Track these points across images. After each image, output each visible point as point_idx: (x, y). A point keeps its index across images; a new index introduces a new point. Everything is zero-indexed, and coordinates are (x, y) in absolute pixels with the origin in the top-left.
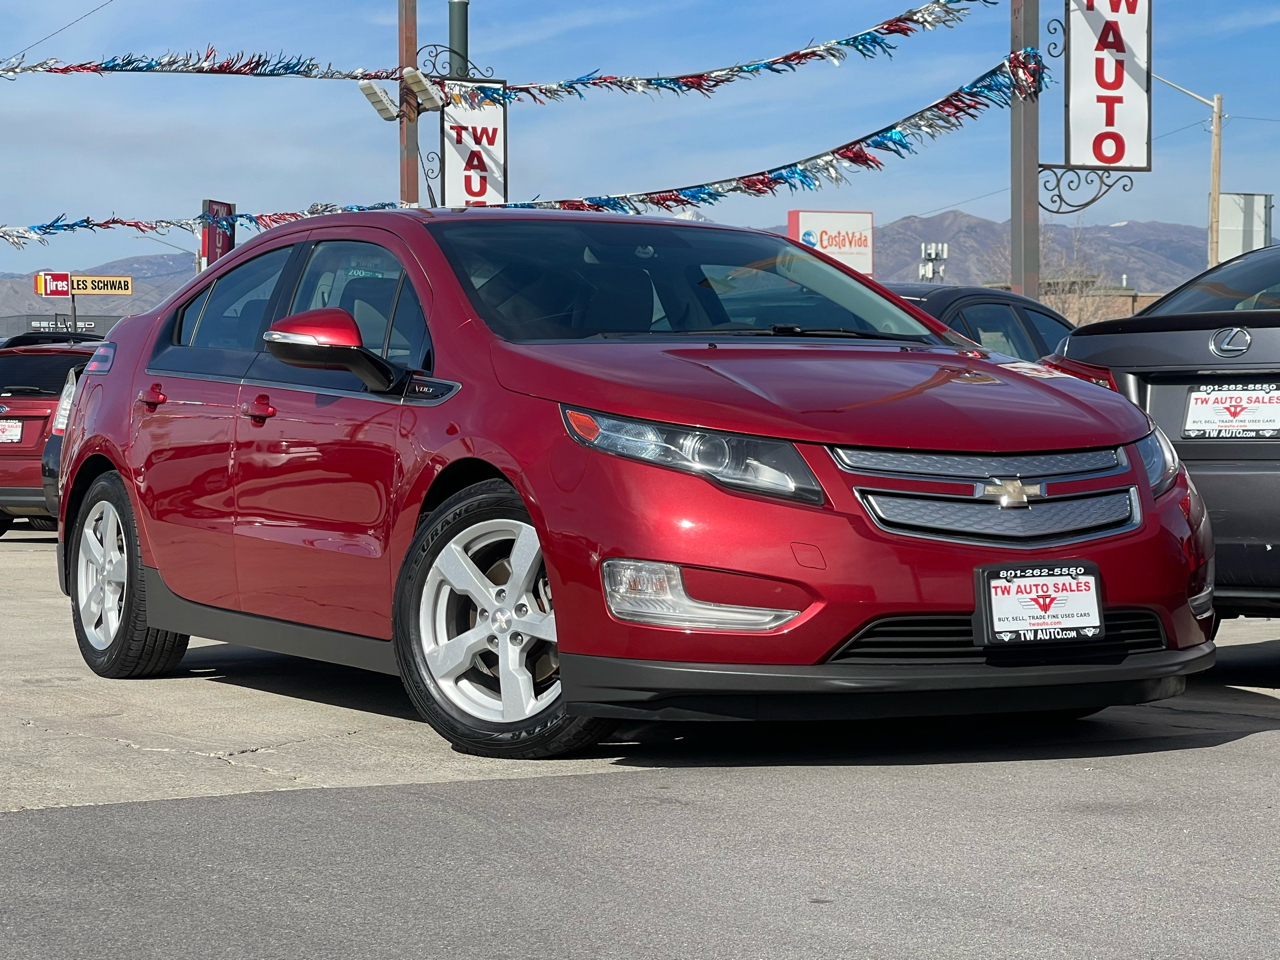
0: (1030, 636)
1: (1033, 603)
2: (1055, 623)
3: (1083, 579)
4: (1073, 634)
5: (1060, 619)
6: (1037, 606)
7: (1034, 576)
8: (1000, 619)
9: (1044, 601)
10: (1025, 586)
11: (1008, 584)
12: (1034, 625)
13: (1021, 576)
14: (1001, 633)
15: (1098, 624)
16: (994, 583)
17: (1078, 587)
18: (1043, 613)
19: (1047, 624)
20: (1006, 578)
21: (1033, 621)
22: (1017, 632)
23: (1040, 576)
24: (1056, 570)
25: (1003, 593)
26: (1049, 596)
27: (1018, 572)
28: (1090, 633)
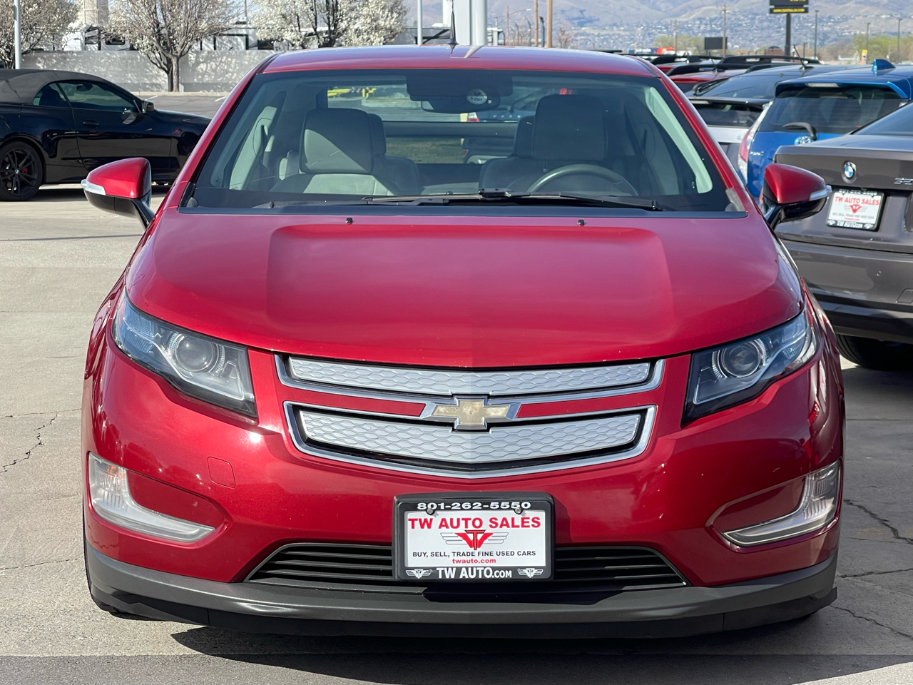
0: (450, 575)
1: (460, 538)
2: (487, 561)
3: (531, 514)
4: (509, 574)
5: (495, 557)
6: (464, 542)
7: (462, 509)
8: (415, 554)
9: (475, 537)
10: (451, 520)
11: (429, 517)
12: (458, 561)
13: (446, 509)
14: (413, 569)
15: (544, 564)
16: (410, 515)
17: (523, 522)
18: (472, 550)
19: (476, 561)
20: (426, 510)
21: (457, 558)
22: (434, 568)
23: (471, 509)
24: (492, 504)
25: (422, 526)
26: (482, 532)
27: (442, 506)
28: (530, 574)
